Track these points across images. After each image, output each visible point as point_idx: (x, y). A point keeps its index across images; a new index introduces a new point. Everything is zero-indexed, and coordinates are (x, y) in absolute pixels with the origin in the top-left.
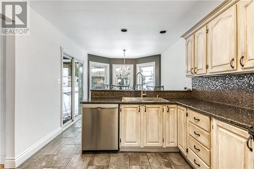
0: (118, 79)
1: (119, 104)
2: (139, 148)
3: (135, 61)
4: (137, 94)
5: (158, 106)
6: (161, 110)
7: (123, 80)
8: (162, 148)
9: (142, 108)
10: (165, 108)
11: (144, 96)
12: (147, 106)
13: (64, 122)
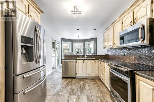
0: (76, 49)
1: (76, 60)
2: (84, 77)
3: (84, 41)
4: (83, 56)
5: (91, 60)
6: (92, 62)
7: (78, 50)
8: (92, 77)
9: (85, 61)
10: (94, 61)
11: (86, 57)
12: (87, 60)
13: (53, 69)
